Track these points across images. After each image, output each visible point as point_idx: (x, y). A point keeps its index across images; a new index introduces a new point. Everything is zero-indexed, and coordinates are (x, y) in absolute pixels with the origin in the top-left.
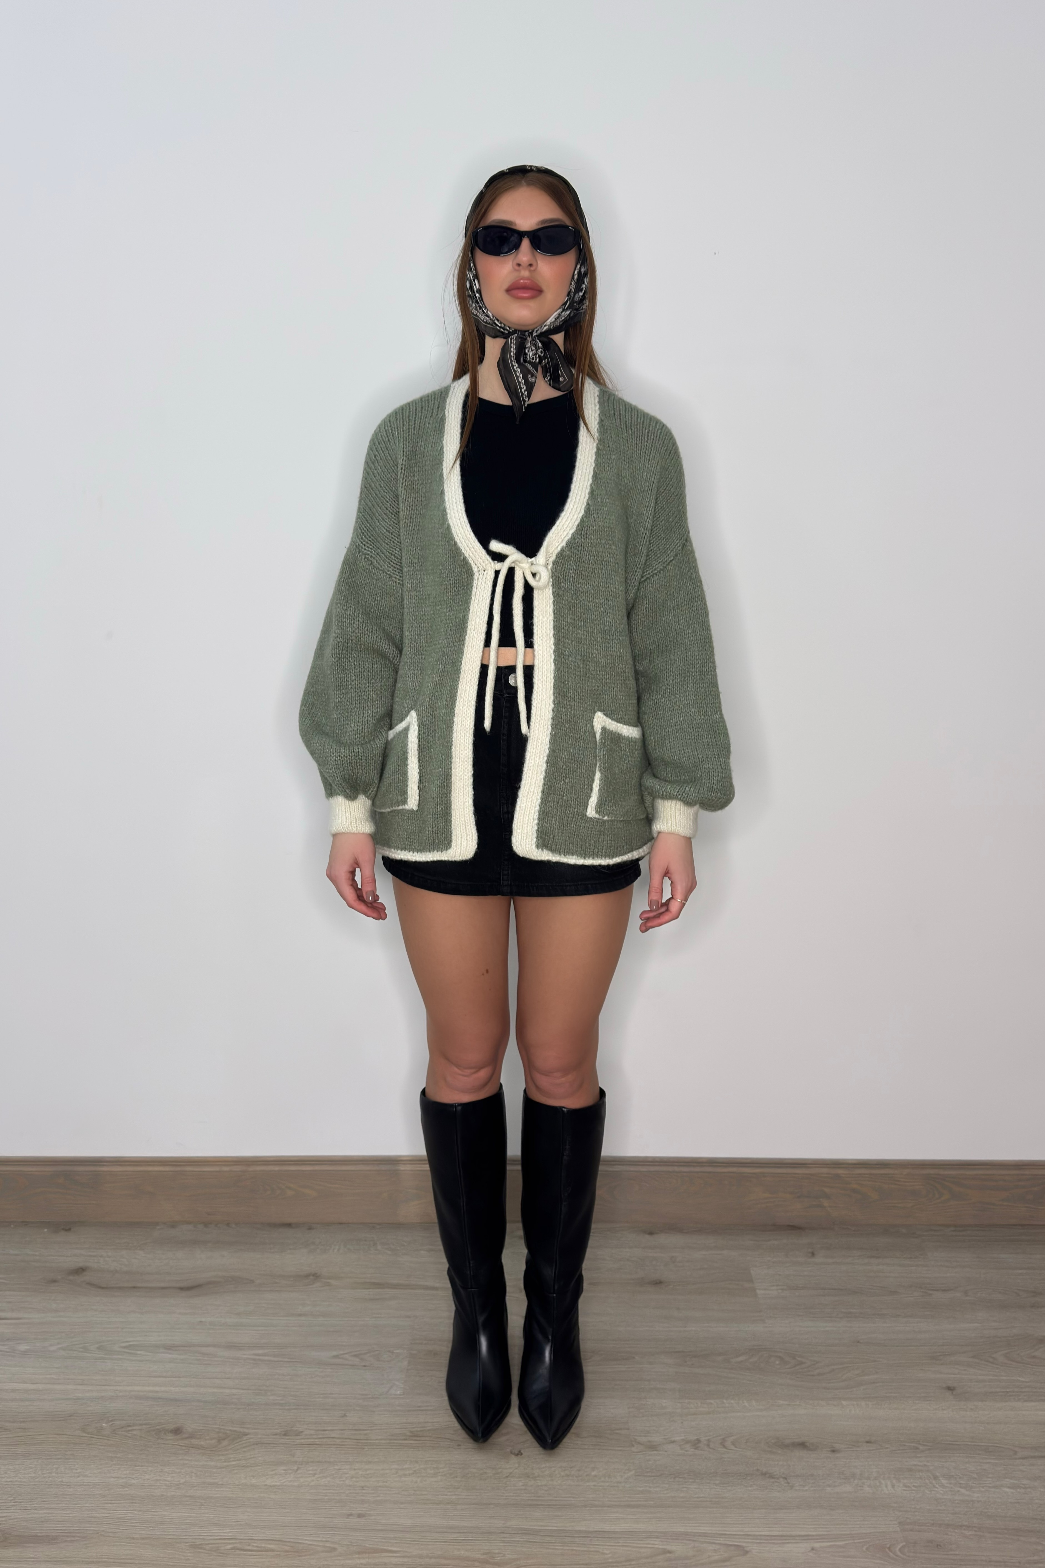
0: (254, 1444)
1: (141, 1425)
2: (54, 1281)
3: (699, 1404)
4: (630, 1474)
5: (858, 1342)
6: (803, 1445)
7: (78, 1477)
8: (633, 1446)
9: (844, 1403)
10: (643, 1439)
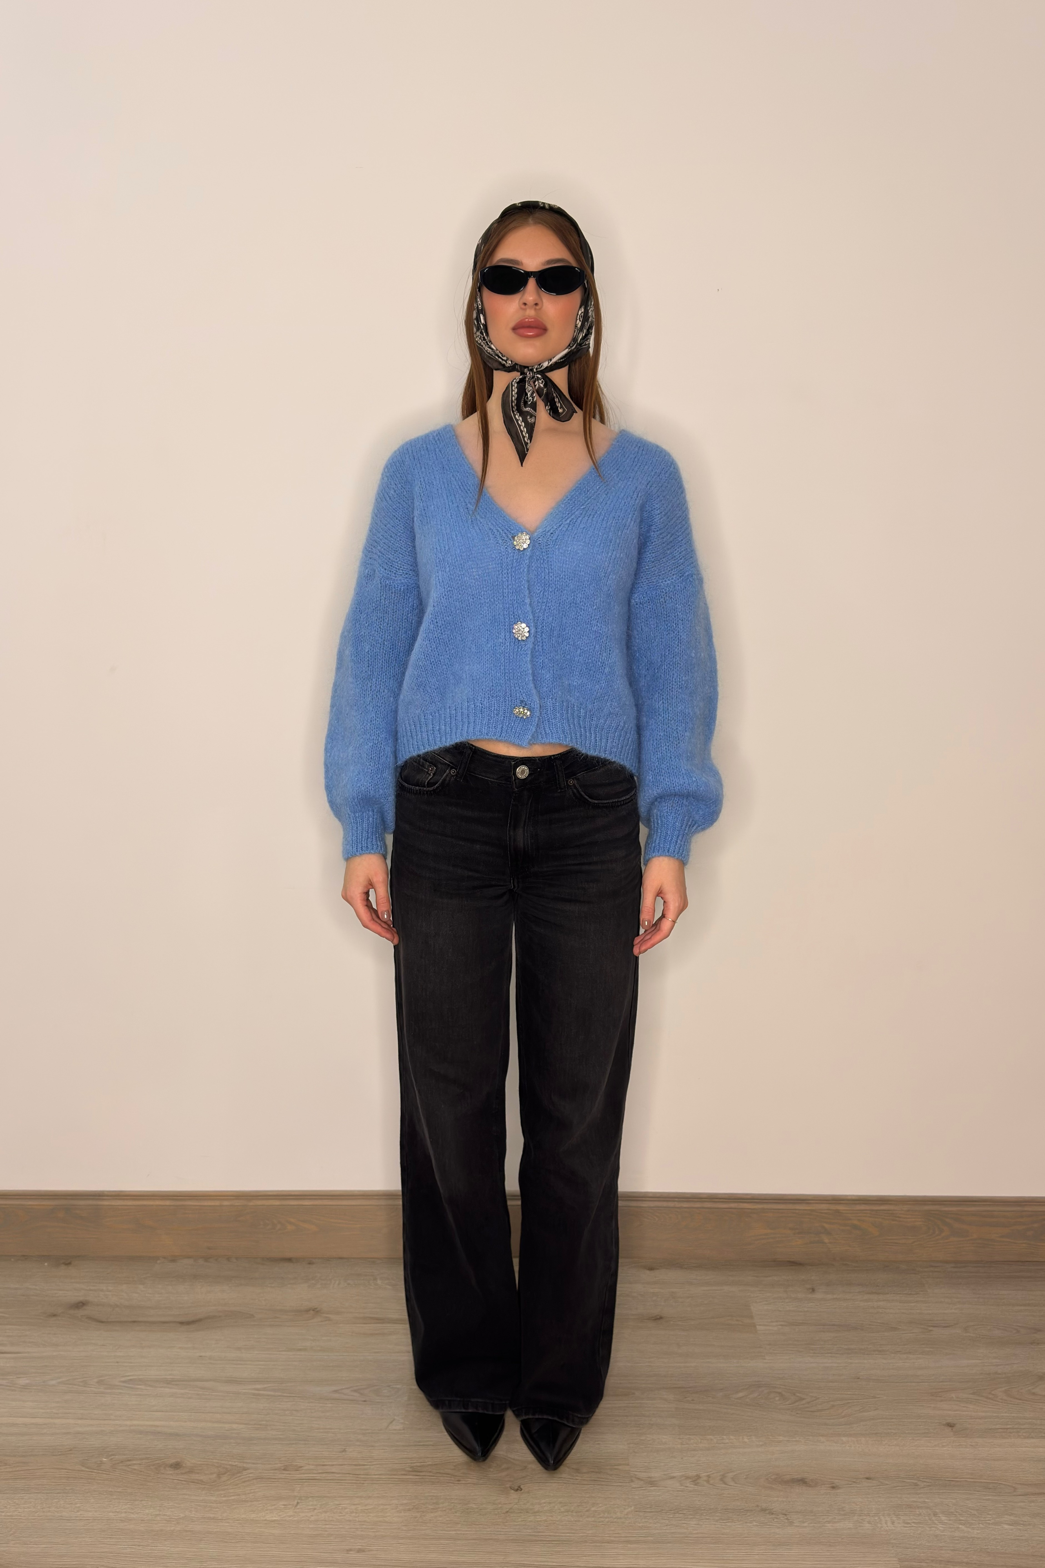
0: (254, 1479)
1: (142, 1459)
2: (55, 1315)
3: (699, 1441)
4: (629, 1509)
5: (858, 1378)
6: (803, 1481)
7: (78, 1511)
8: (632, 1481)
9: (844, 1439)
10: (643, 1475)
